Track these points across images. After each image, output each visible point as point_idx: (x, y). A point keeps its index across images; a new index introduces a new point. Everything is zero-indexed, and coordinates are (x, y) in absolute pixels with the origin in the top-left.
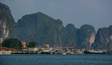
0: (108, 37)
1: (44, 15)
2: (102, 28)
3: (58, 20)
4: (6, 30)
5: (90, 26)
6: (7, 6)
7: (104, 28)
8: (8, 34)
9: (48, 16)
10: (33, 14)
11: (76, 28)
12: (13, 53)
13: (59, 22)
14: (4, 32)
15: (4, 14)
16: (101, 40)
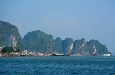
0: (81, 46)
1: (41, 32)
2: (77, 40)
3: (50, 35)
4: (15, 41)
5: (71, 39)
6: (15, 26)
7: (78, 40)
8: (16, 44)
9: (43, 33)
10: (34, 31)
11: (62, 40)
12: (3, 56)
13: (51, 36)
14: (14, 43)
15: (13, 32)
16: (76, 47)
